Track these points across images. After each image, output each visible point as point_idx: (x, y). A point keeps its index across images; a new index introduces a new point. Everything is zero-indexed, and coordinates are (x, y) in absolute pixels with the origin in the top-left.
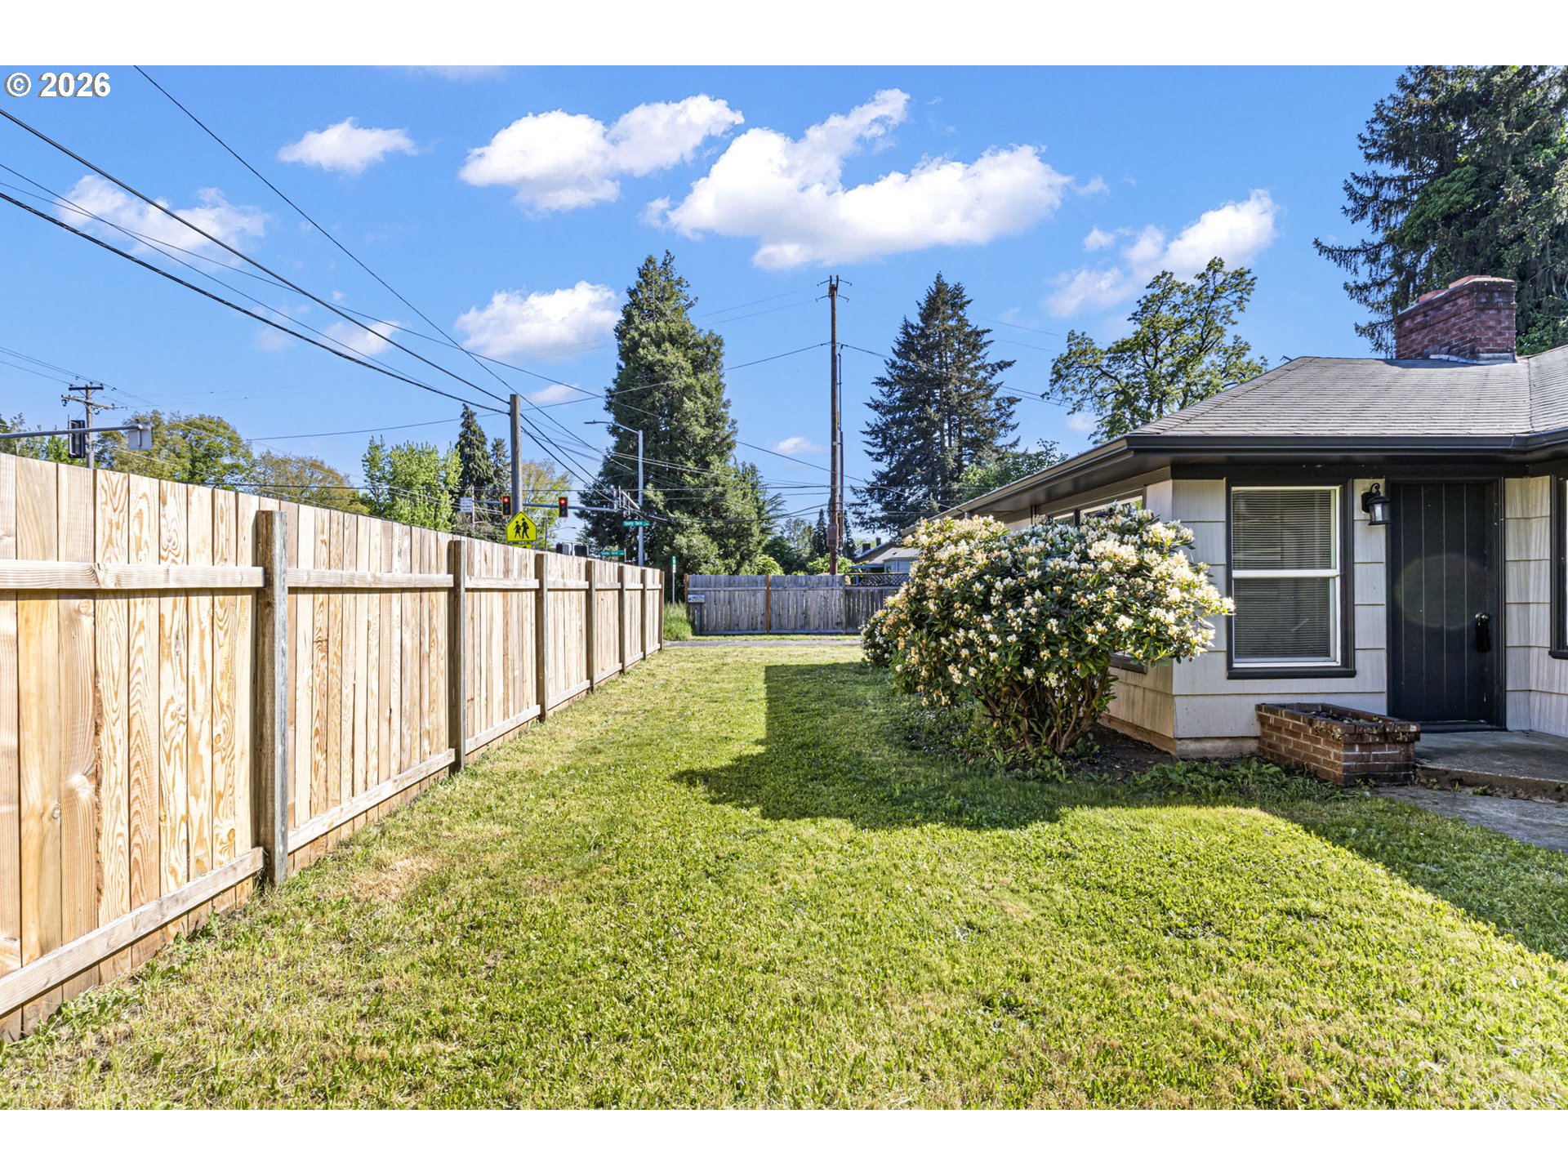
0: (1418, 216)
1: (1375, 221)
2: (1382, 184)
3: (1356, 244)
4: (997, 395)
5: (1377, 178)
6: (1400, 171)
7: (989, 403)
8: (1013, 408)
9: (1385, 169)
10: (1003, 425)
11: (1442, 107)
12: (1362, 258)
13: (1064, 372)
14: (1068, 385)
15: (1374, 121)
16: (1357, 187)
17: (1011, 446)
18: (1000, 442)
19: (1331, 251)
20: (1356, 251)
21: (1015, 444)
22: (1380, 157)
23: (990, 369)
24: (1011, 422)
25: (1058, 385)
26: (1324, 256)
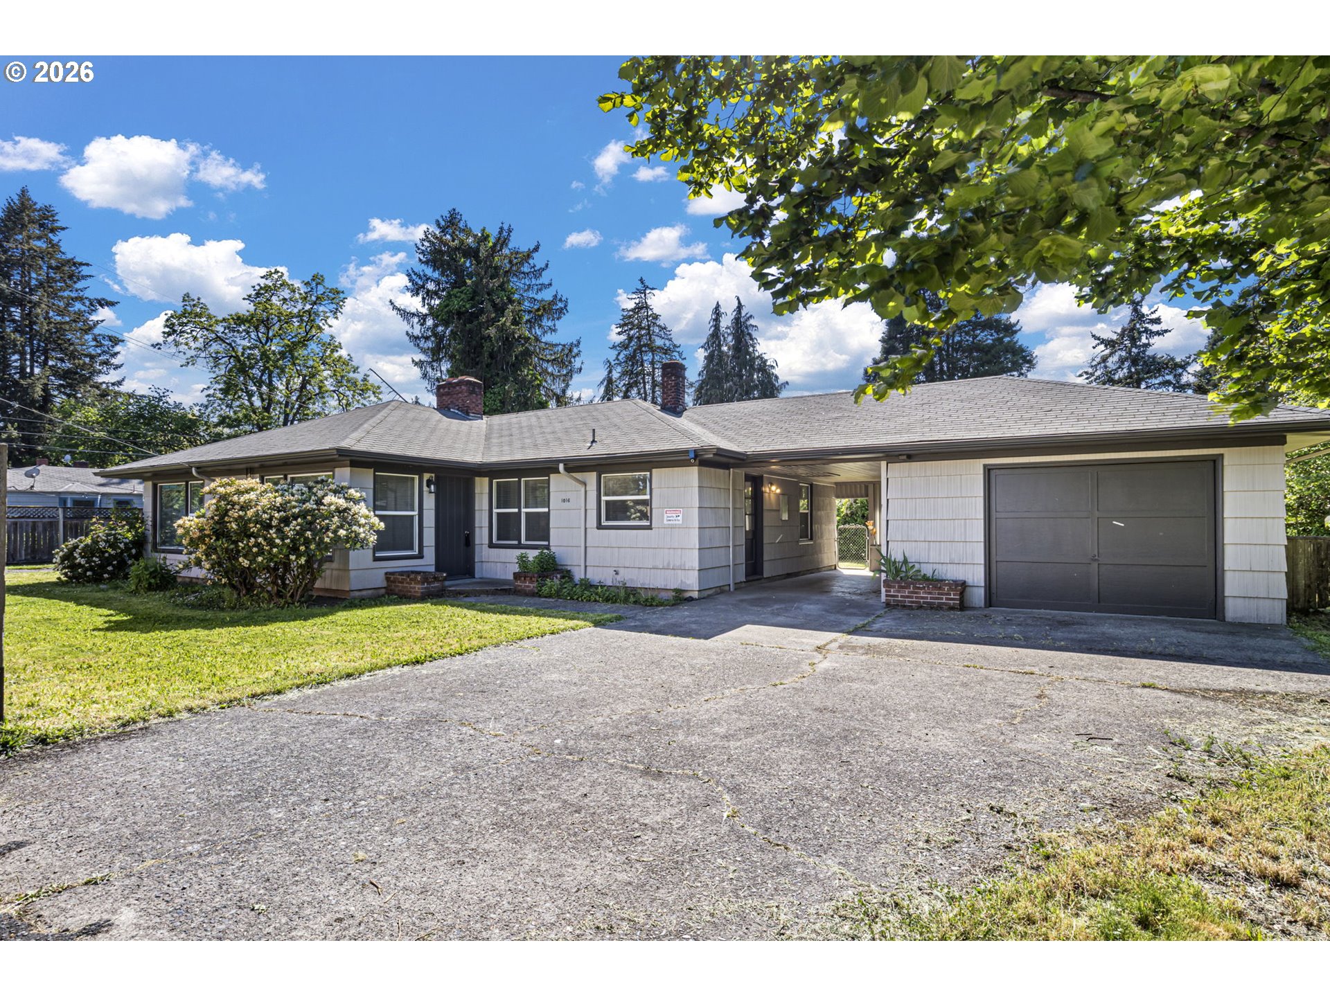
0: (447, 306)
1: (424, 299)
2: (427, 279)
3: (414, 310)
4: (96, 331)
5: (425, 276)
6: (436, 275)
7: (86, 337)
8: (117, 349)
9: (429, 271)
10: (106, 363)
11: (457, 249)
12: (416, 320)
13: (178, 328)
14: (182, 340)
15: (424, 240)
16: (414, 277)
17: (113, 384)
18: (101, 379)
19: (399, 310)
20: (413, 314)
21: (119, 383)
22: (427, 263)
23: (87, 303)
24: (115, 361)
25: (171, 338)
26: (395, 312)
